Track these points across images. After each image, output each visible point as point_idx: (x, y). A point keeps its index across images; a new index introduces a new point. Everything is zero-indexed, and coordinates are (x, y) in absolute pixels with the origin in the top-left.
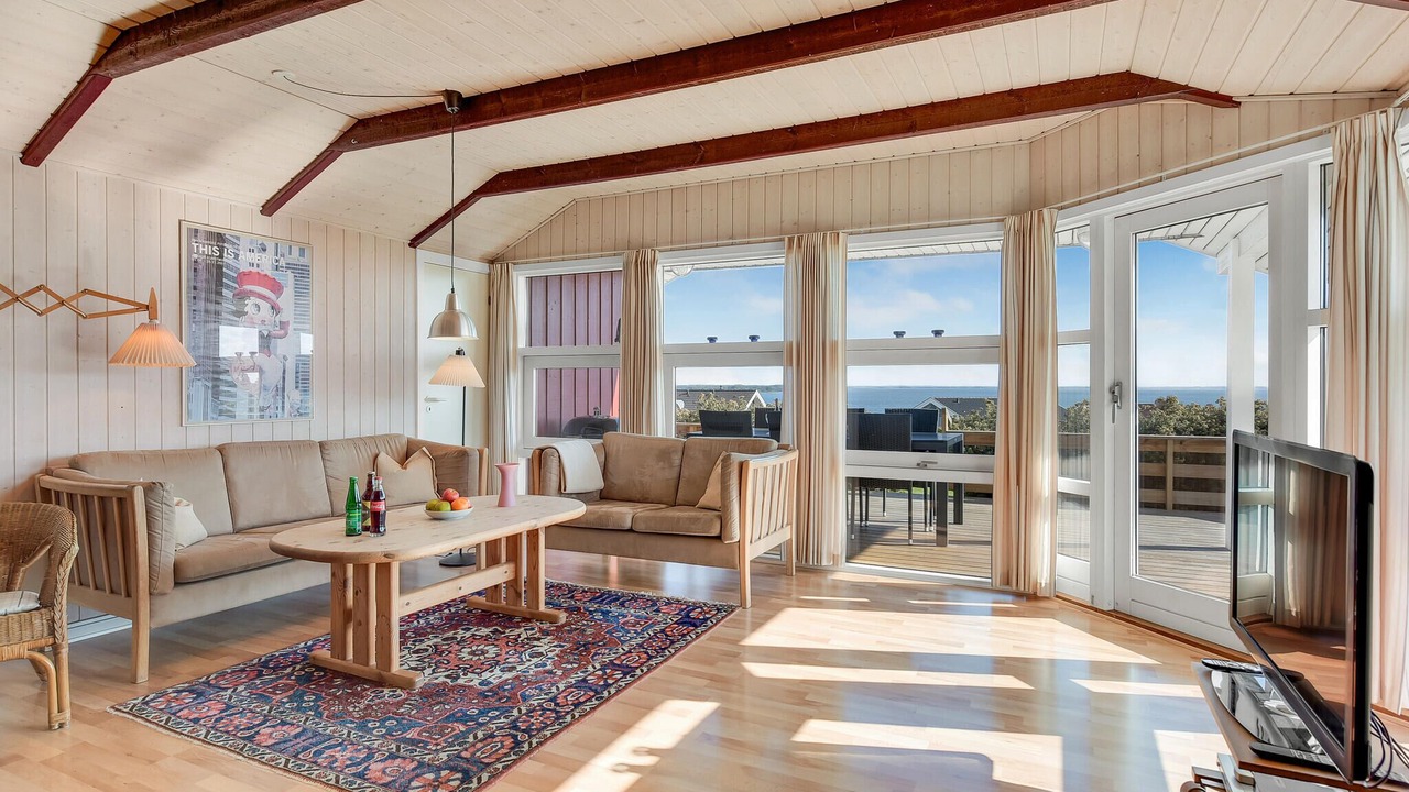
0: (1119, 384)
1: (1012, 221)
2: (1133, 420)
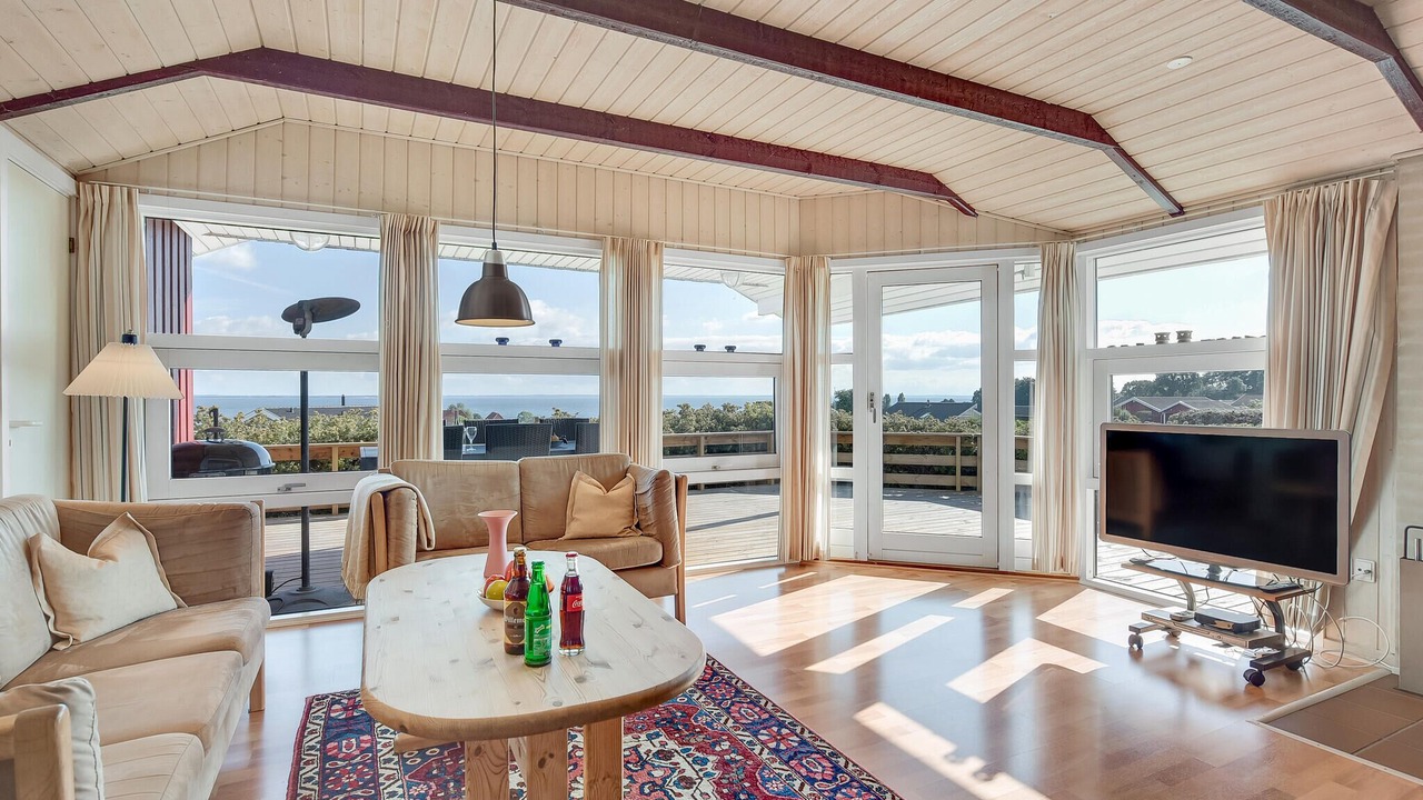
1: (795, 261)
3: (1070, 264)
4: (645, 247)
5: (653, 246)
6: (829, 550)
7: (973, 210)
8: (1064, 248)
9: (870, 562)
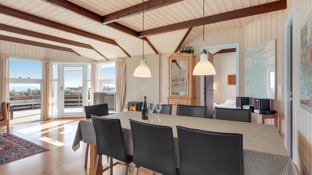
0: (62, 87)
1: (44, 61)
2: (64, 92)
3: (95, 66)
4: (4, 57)
5: (6, 57)
6: (52, 117)
7: (80, 55)
8: (94, 63)
9: (61, 118)
